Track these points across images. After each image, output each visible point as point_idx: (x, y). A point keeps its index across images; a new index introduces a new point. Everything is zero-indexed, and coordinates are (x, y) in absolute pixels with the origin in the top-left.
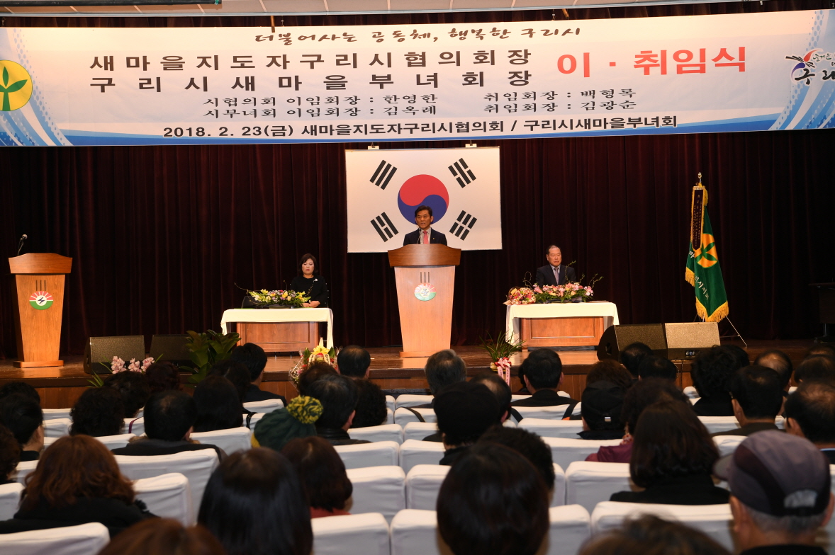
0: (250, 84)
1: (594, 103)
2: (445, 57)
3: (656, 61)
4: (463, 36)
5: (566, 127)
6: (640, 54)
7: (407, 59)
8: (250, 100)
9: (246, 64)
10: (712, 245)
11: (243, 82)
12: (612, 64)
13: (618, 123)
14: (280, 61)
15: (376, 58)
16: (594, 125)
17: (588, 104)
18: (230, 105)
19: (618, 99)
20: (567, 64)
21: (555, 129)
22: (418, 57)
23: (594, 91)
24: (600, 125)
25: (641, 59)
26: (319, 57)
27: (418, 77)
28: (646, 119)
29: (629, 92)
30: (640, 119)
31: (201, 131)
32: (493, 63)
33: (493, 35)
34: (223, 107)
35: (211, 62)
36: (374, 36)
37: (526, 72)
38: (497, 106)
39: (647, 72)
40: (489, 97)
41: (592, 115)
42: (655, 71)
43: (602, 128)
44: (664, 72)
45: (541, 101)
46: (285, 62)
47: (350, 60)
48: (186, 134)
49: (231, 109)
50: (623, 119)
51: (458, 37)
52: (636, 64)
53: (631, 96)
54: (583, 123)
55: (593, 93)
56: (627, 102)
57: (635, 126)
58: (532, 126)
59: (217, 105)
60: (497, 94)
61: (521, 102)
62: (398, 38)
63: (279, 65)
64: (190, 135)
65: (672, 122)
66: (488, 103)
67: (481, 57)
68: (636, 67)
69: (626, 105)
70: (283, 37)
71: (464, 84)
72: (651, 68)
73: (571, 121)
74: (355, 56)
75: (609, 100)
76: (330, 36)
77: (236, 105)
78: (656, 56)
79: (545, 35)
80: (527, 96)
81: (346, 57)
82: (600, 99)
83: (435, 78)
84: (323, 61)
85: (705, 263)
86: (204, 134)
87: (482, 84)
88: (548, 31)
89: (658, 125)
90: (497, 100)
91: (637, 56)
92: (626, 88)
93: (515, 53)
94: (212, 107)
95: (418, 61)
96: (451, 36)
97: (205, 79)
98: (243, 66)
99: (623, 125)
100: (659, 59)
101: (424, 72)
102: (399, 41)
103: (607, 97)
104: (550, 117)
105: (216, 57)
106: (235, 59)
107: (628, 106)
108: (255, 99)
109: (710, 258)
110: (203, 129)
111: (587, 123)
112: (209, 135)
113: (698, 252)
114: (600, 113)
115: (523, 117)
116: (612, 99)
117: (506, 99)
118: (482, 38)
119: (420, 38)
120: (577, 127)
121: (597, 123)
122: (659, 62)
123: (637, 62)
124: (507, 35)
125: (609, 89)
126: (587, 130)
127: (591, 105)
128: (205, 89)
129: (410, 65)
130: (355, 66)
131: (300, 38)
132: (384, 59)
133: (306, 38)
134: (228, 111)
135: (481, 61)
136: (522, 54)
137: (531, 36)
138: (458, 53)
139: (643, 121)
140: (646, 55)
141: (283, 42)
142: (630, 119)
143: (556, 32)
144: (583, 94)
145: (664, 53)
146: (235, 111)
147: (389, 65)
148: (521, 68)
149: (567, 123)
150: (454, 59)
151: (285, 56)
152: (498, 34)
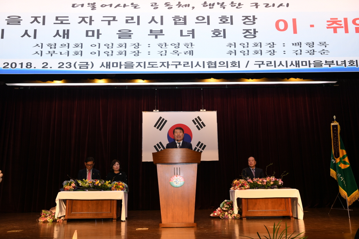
0: (66, 34)
1: (301, 51)
2: (200, 19)
3: (341, 25)
4: (211, 6)
5: (283, 66)
6: (330, 20)
7: (174, 20)
8: (65, 45)
9: (64, 22)
10: (346, 156)
11: (61, 33)
12: (312, 26)
13: (318, 64)
14: (87, 20)
15: (153, 19)
16: (302, 65)
17: (297, 51)
18: (51, 48)
19: (317, 48)
20: (282, 25)
21: (275, 67)
22: (181, 19)
23: (301, 43)
24: (306, 65)
25: (331, 23)
26: (114, 18)
27: (181, 31)
28: (337, 62)
29: (324, 44)
30: (333, 62)
31: (29, 65)
32: (232, 24)
33: (232, 6)
34: (46, 49)
35: (40, 20)
36: (152, 5)
37: (254, 30)
38: (235, 51)
39: (335, 31)
40: (230, 45)
41: (300, 58)
42: (341, 31)
43: (307, 67)
44: (347, 31)
45: (265, 48)
46: (91, 21)
47: (135, 20)
48: (19, 67)
49: (52, 50)
50: (321, 62)
51: (208, 7)
52: (328, 26)
53: (326, 46)
54: (294, 63)
55: (300, 44)
56: (323, 50)
57: (330, 66)
58: (260, 65)
59: (42, 48)
60: (235, 43)
61: (252, 49)
62: (168, 7)
63: (87, 23)
64: (22, 67)
65: (355, 64)
66: (229, 49)
67: (223, 20)
68: (328, 28)
69: (323, 52)
70: (90, 5)
71: (212, 37)
72: (338, 29)
73: (286, 62)
74: (138, 17)
75: (311, 49)
76: (122, 5)
77: (55, 48)
78: (341, 21)
79: (266, 7)
80: (256, 45)
81: (132, 18)
82: (305, 48)
83: (193, 32)
84: (117, 21)
85: (342, 166)
86: (31, 67)
87: (225, 37)
88: (268, 4)
89: (345, 66)
90: (235, 47)
91: (328, 21)
92: (323, 41)
93: (247, 17)
94: (39, 49)
95: (181, 21)
96: (204, 6)
97: (35, 31)
98: (62, 23)
99: (322, 65)
100: (343, 23)
101: (185, 29)
102: (169, 8)
103: (309, 47)
104: (272, 59)
105: (44, 17)
106: (57, 18)
107: (324, 53)
108: (69, 44)
109: (345, 163)
110: (31, 64)
111: (297, 64)
112: (35, 68)
113: (338, 160)
114: (305, 57)
115: (253, 58)
116: (313, 48)
117: (242, 47)
118: (224, 8)
119: (183, 7)
120: (290, 66)
121: (304, 63)
122: (343, 25)
123: (328, 25)
124: (241, 6)
125: (310, 42)
126: (298, 68)
127: (299, 52)
128: (35, 37)
129: (176, 23)
130: (138, 24)
131: (102, 6)
132: (158, 19)
133: (106, 5)
134: (49, 52)
135: (224, 22)
136: (251, 18)
137: (257, 7)
138: (208, 17)
139: (335, 63)
140: (334, 21)
141: (90, 8)
142: (326, 62)
143: (274, 5)
144: (293, 44)
145: (346, 20)
146: (54, 52)
147: (162, 24)
148: (251, 27)
149: (284, 63)
150: (206, 20)
151: (91, 17)
152: (235, 6)
